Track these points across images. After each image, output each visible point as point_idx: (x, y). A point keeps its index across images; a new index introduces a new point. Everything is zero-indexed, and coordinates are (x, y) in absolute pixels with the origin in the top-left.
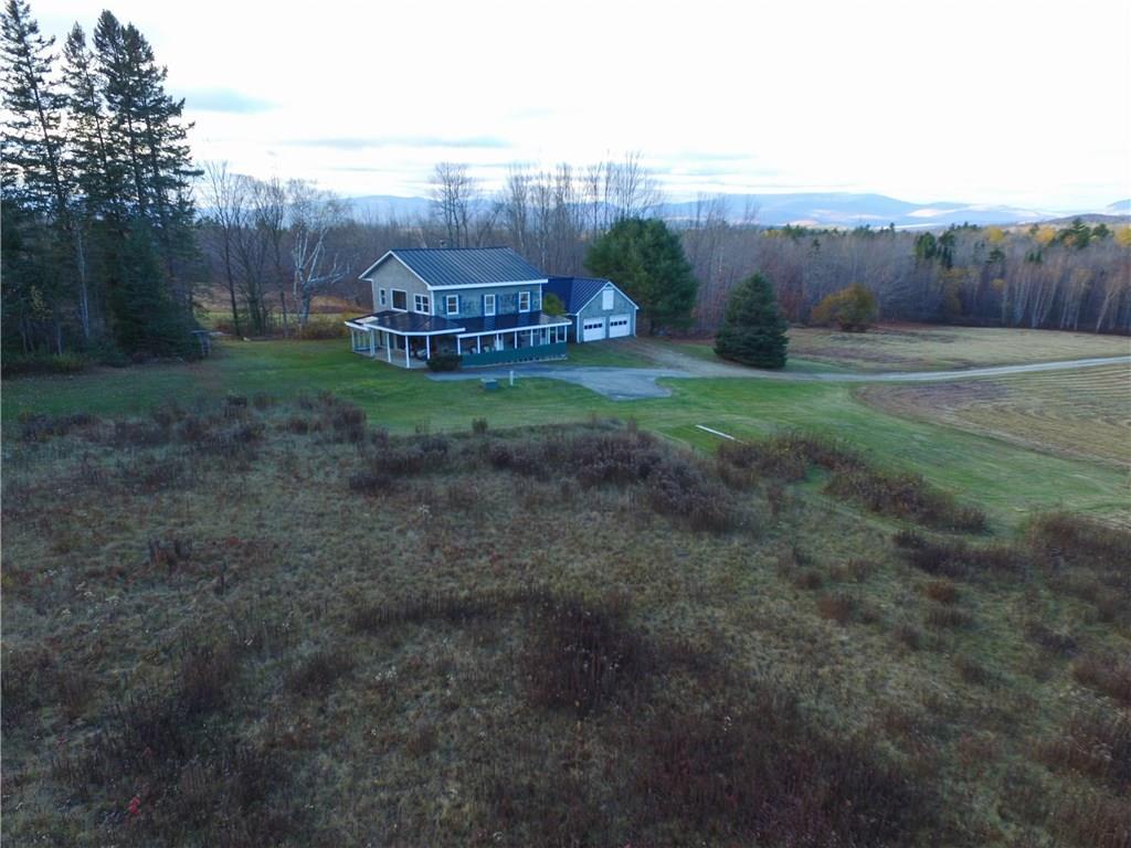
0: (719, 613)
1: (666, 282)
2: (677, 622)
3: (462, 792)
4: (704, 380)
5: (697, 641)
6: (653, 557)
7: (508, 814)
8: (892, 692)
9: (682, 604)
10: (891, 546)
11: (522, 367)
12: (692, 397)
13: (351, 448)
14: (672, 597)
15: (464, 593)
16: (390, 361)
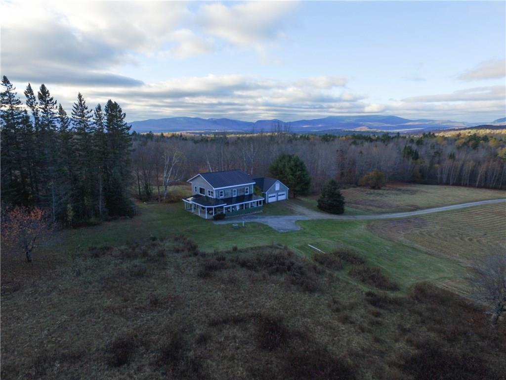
0: (309, 320)
1: (299, 179)
2: (296, 324)
3: (243, 370)
4: (313, 221)
5: (302, 329)
6: (291, 301)
7: (254, 375)
8: (354, 345)
9: (298, 317)
10: (364, 296)
11: (247, 217)
12: (308, 230)
13: (195, 259)
14: (296, 315)
15: (237, 314)
16: (199, 215)
